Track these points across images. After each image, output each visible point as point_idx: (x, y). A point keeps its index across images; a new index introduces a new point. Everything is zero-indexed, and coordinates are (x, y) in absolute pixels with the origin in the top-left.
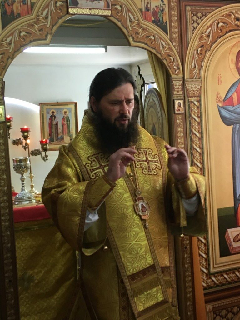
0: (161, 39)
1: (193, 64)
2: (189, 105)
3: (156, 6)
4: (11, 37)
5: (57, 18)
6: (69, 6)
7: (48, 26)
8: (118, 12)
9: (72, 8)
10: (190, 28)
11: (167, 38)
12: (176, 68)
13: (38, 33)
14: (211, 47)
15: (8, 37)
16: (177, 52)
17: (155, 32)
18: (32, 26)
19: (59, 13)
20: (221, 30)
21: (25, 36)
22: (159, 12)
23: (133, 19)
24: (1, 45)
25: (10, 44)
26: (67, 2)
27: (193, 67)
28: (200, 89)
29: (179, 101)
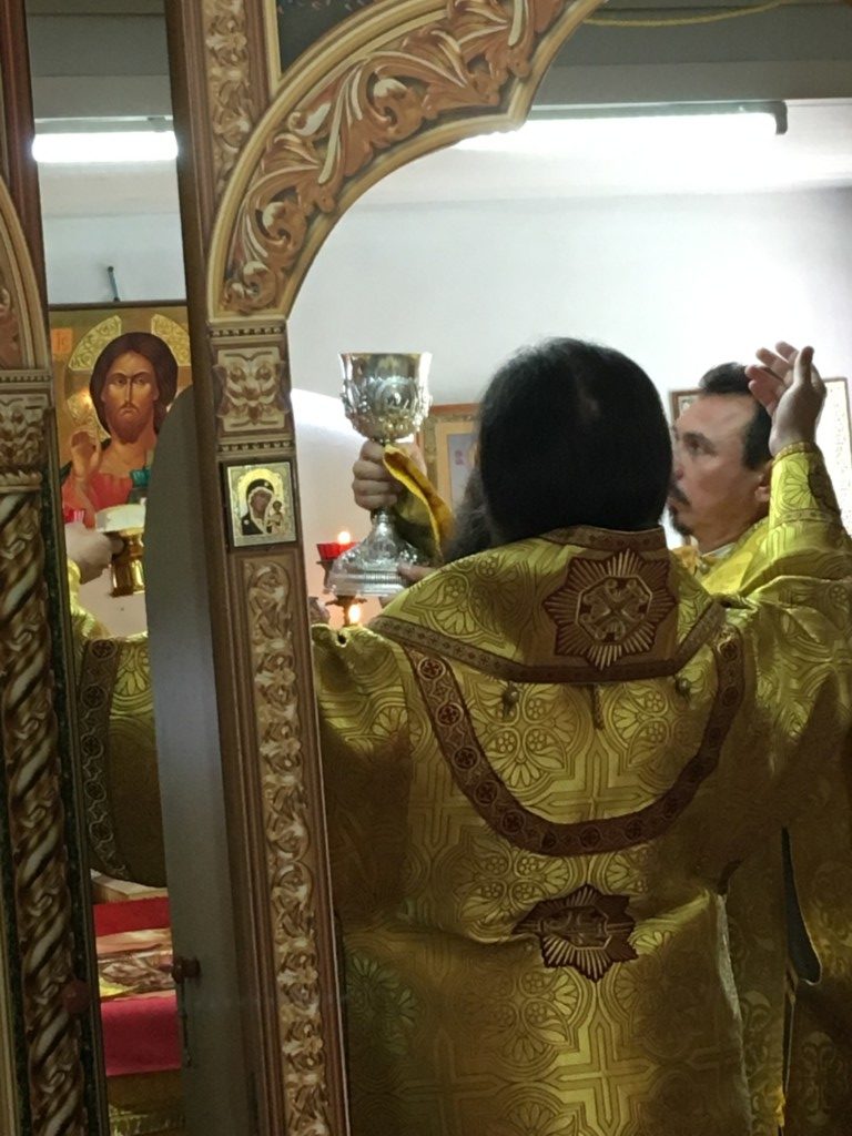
4: (324, 108)
7: (512, 40)
13: (461, 79)
15: (313, 106)
18: (430, 42)
21: (396, 95)
24: (275, 151)
25: (320, 141)
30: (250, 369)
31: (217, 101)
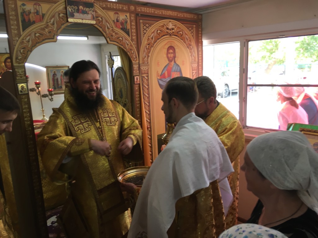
1: (144, 55)
2: (142, 79)
3: (123, 19)
4: (29, 37)
5: (60, 25)
6: (68, 17)
7: (55, 30)
8: (100, 22)
9: (70, 18)
10: (142, 33)
11: (129, 39)
12: (135, 57)
13: (48, 34)
14: (154, 45)
15: (27, 37)
16: (136, 48)
17: (122, 35)
18: (43, 29)
19: (62, 21)
20: (159, 35)
21: (39, 36)
22: (124, 23)
23: (109, 27)
24: (22, 43)
25: (28, 41)
26: (67, 14)
27: (144, 56)
28: (148, 69)
29: (137, 77)
30: (20, 71)
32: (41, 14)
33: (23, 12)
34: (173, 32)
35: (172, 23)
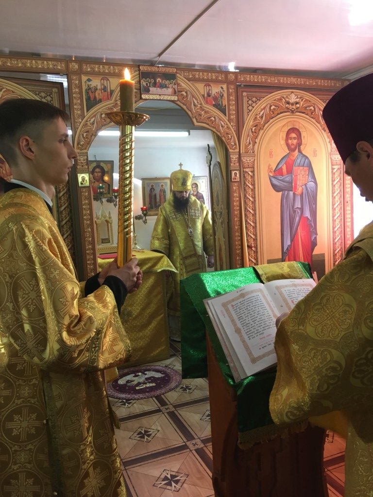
0: (220, 120)
1: (248, 141)
2: (244, 175)
3: (216, 92)
4: (94, 119)
6: (142, 93)
8: (184, 98)
10: (245, 111)
11: (226, 119)
12: (233, 144)
14: (264, 126)
15: (92, 118)
16: (235, 131)
17: (215, 114)
18: (111, 109)
20: (273, 112)
21: (105, 117)
22: (219, 97)
23: (196, 103)
24: (85, 125)
25: (93, 124)
26: (140, 89)
27: (248, 143)
28: (254, 162)
29: (235, 171)
30: (82, 159)
31: (76, 116)
32: (109, 91)
33: (89, 89)
34: (298, 108)
35: (296, 95)
